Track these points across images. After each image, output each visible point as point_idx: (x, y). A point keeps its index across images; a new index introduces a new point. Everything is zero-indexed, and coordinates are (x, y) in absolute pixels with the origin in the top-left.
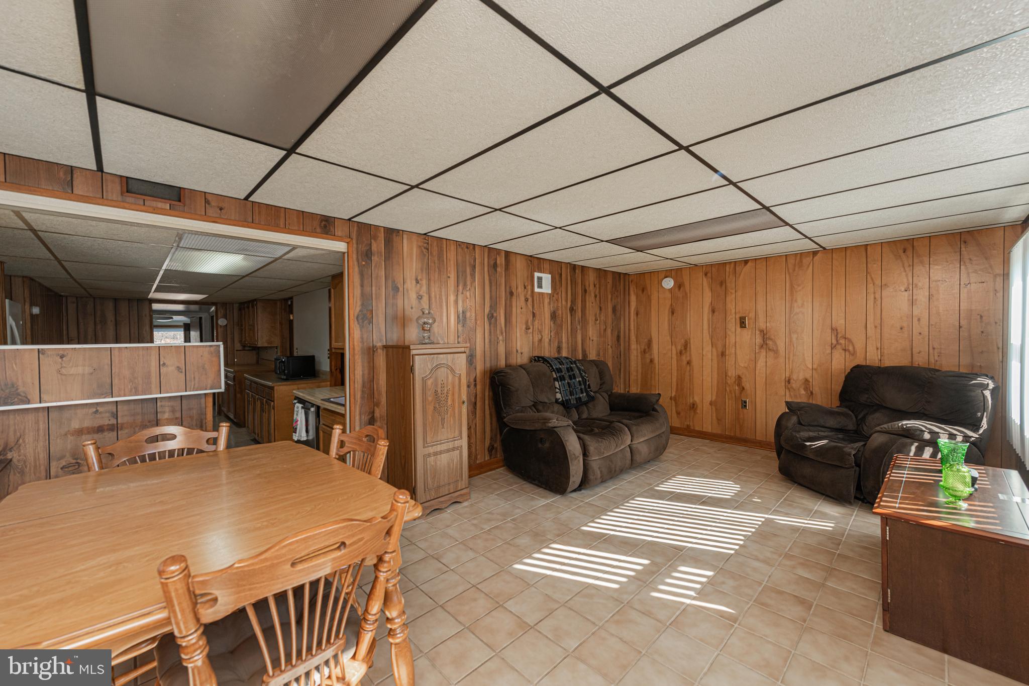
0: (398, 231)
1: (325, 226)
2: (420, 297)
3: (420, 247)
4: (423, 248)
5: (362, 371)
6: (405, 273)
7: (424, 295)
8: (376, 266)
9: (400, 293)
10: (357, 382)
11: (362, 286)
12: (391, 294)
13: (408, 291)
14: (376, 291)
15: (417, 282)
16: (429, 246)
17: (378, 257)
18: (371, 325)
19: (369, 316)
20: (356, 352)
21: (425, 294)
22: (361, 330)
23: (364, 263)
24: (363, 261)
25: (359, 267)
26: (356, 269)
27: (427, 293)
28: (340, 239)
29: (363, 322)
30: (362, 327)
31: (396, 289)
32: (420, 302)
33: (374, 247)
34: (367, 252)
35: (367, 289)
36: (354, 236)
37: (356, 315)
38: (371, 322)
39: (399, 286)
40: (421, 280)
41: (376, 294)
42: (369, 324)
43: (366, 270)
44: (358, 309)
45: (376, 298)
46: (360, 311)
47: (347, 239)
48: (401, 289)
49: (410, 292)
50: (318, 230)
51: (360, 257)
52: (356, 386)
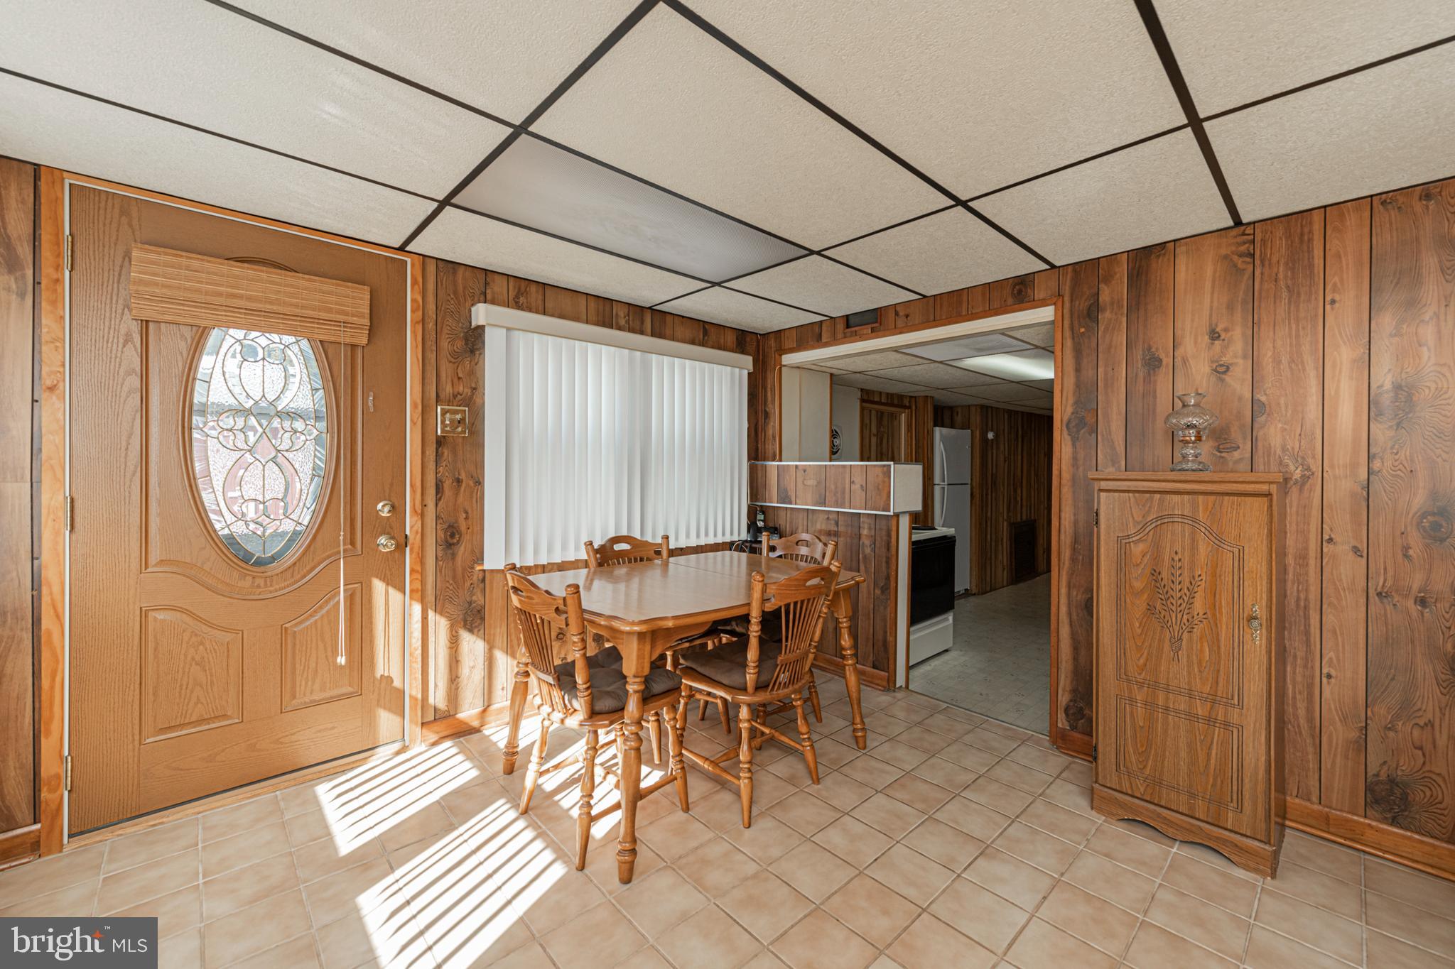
0: (1163, 245)
1: (1020, 292)
2: (1221, 370)
3: (1226, 257)
4: (1235, 258)
5: (1075, 515)
6: (1178, 324)
7: (1236, 364)
8: (1106, 329)
9: (1163, 369)
10: (1065, 532)
11: (1078, 370)
12: (1141, 375)
13: (1185, 361)
14: (1106, 373)
15: (1214, 335)
16: (1258, 245)
17: (1112, 312)
18: (1094, 435)
19: (1090, 419)
20: (1064, 482)
21: (1240, 361)
22: (1074, 445)
23: (1083, 330)
24: (1081, 326)
25: (1073, 339)
26: (1069, 343)
27: (1245, 357)
28: (1043, 303)
29: (1078, 431)
30: (1074, 441)
31: (1153, 363)
32: (1222, 380)
33: (1105, 296)
34: (1089, 309)
35: (1088, 373)
36: (1066, 291)
37: (1065, 419)
38: (1094, 430)
39: (1162, 356)
40: (1226, 330)
41: (1106, 380)
42: (1091, 435)
43: (1086, 341)
44: (1069, 410)
45: (1106, 386)
46: (1073, 413)
47: (1055, 298)
48: (1167, 361)
49: (1192, 362)
50: (1010, 301)
51: (1076, 323)
52: (1063, 537)
